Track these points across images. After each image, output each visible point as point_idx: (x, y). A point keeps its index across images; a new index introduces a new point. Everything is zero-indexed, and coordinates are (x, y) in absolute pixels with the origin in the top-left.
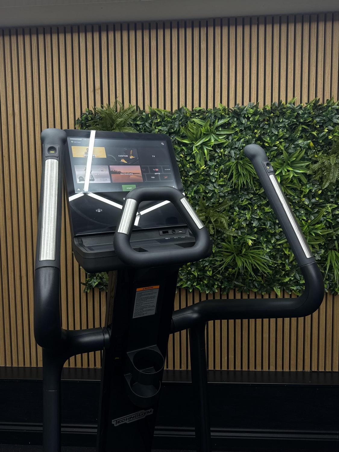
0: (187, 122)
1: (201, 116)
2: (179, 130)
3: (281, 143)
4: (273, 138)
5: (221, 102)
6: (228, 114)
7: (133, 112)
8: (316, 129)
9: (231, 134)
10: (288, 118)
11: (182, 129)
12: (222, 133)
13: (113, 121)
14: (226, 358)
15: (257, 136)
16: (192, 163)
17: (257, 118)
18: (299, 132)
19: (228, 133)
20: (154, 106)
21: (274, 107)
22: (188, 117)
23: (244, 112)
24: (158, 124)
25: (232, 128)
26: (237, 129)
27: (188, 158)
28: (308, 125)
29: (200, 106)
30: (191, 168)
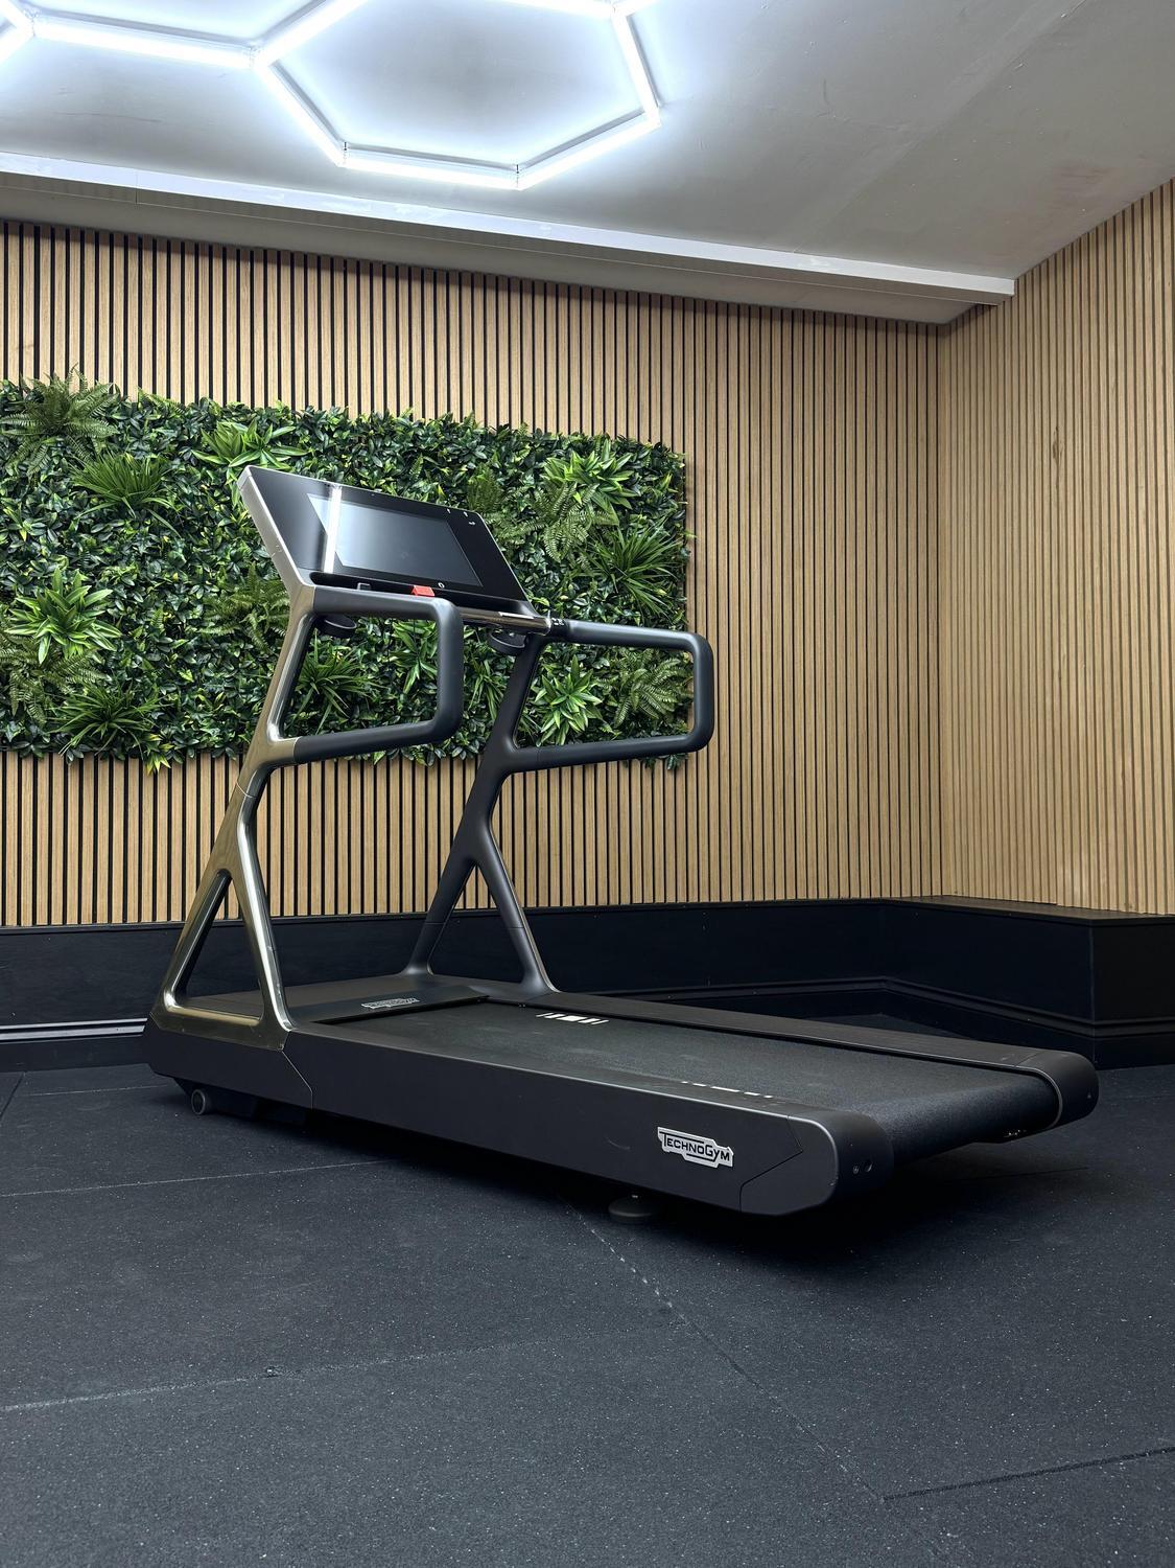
0: (214, 426)
1: (242, 418)
2: (199, 438)
3: (388, 483)
4: (375, 473)
5: (280, 398)
6: (294, 421)
7: (104, 395)
8: (449, 464)
9: (299, 458)
10: (399, 442)
11: (206, 437)
12: (283, 452)
13: (65, 406)
14: (292, 890)
15: (346, 466)
16: (222, 503)
17: (345, 434)
18: (420, 468)
19: (293, 453)
20: (147, 389)
21: (375, 419)
22: (215, 418)
23: (324, 421)
24: (154, 424)
25: (302, 445)
26: (311, 450)
27: (217, 494)
28: (435, 457)
29: (239, 400)
30: (221, 511)
